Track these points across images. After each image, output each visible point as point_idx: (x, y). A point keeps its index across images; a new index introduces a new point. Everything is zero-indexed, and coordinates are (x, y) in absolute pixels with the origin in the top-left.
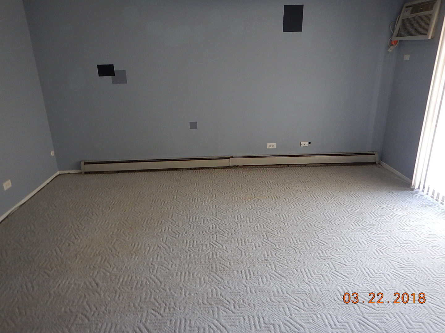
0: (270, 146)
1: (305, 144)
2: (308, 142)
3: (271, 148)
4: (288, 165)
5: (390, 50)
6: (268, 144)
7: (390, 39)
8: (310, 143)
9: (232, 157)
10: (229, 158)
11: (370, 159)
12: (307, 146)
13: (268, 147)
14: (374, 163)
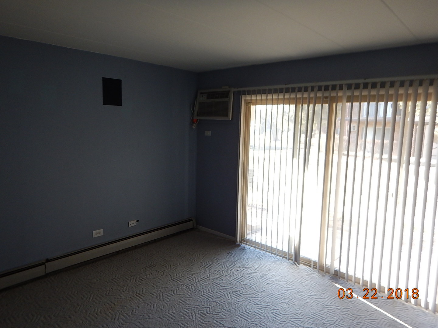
0: (97, 234)
1: (133, 223)
2: (136, 221)
3: (98, 235)
4: (118, 253)
5: (194, 127)
6: (93, 232)
7: (191, 118)
8: (138, 221)
9: (48, 261)
10: (43, 264)
11: (190, 225)
12: (136, 224)
13: (95, 236)
14: (192, 229)
